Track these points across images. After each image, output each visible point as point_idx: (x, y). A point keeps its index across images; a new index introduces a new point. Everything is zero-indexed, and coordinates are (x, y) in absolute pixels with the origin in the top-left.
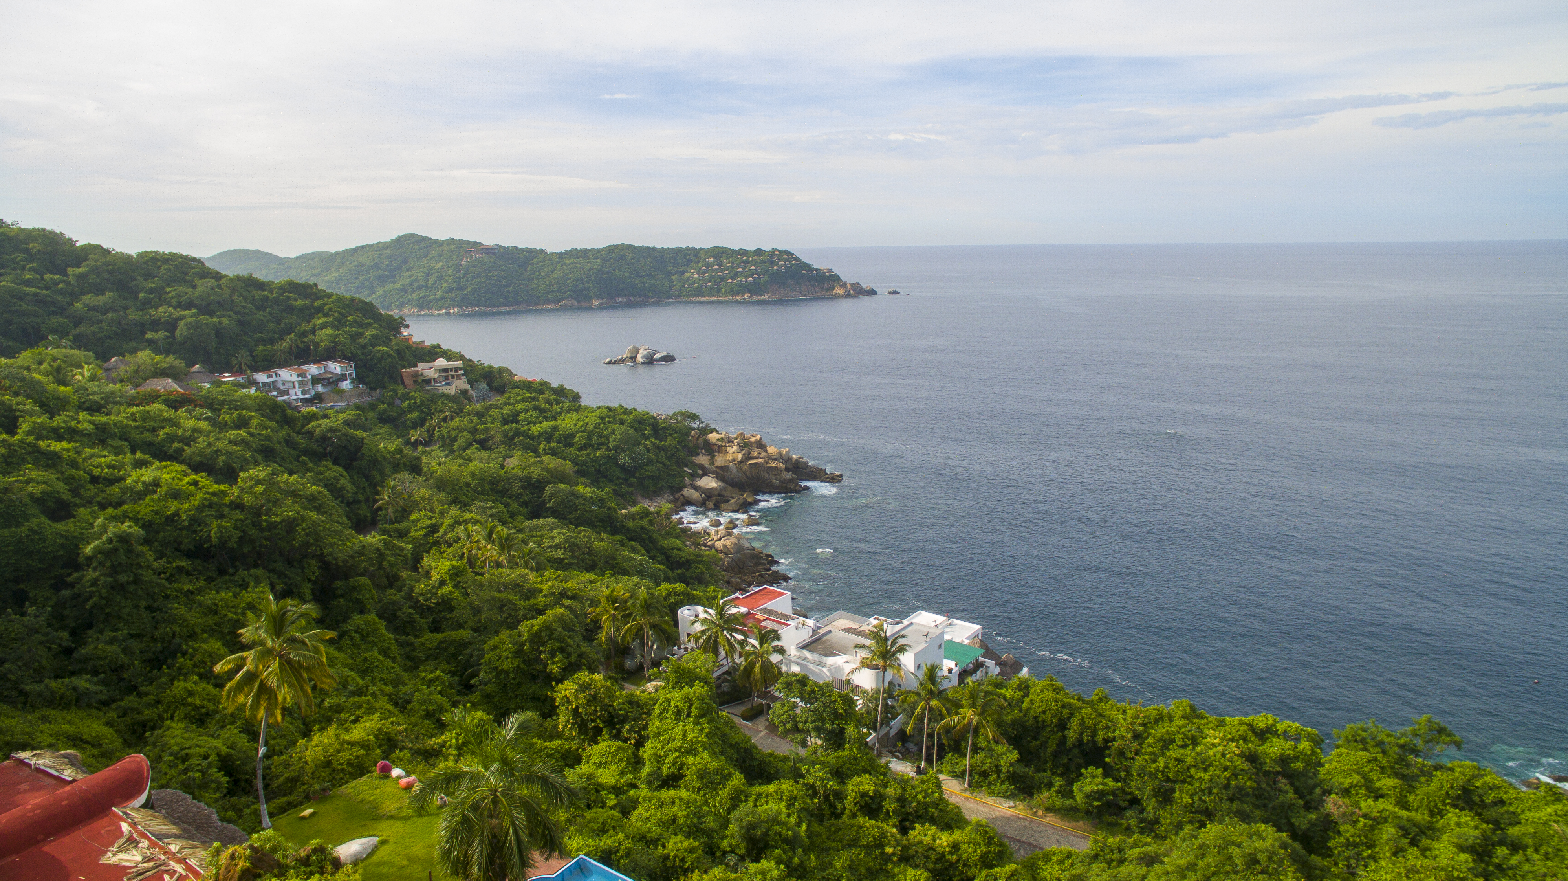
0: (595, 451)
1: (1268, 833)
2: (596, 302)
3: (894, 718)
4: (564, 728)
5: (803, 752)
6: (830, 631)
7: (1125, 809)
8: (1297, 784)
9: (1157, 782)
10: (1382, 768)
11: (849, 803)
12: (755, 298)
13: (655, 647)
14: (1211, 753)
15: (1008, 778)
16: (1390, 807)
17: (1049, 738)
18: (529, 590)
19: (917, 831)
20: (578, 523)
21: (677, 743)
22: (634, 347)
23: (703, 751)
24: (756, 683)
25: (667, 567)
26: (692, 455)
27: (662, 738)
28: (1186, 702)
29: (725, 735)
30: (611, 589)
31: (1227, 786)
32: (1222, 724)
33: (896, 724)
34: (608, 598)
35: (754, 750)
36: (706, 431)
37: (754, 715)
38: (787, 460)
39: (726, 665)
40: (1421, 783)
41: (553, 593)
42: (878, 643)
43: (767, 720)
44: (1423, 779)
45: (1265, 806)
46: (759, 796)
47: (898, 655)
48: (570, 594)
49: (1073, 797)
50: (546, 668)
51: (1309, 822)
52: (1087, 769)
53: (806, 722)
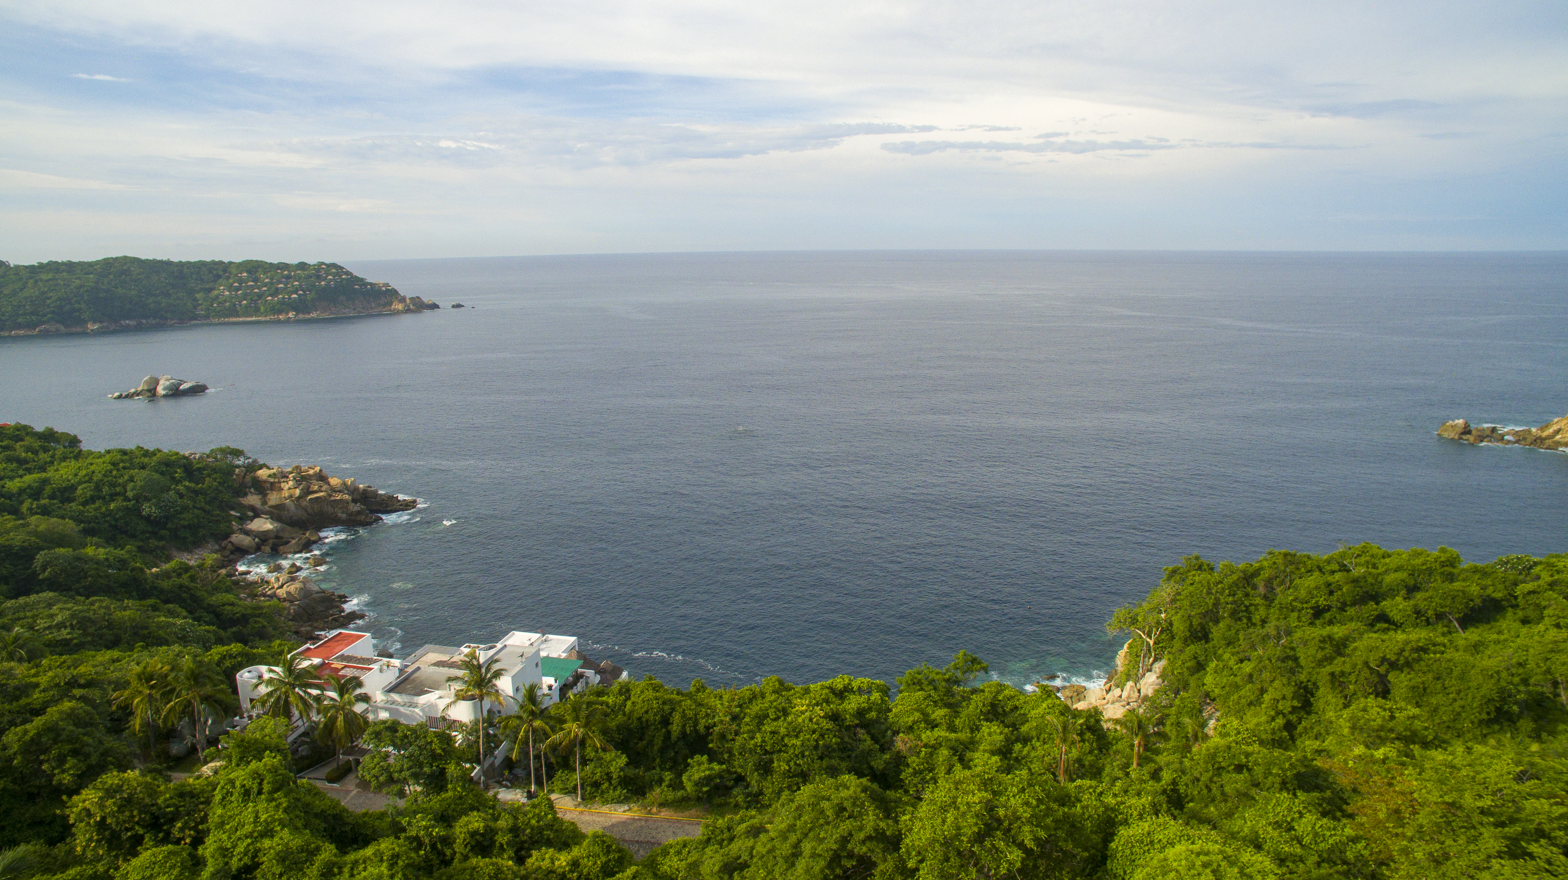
0: (107, 503)
1: (851, 782)
2: (91, 326)
3: (497, 747)
4: (84, 850)
5: (402, 804)
6: (419, 668)
7: (731, 788)
8: (873, 731)
9: (757, 757)
10: (935, 702)
11: (458, 847)
12: (301, 316)
13: (210, 722)
14: (800, 720)
15: (620, 783)
16: (943, 734)
17: (654, 736)
18: (17, 688)
19: (534, 858)
20: (89, 592)
21: (249, 828)
22: (151, 378)
23: (282, 829)
24: (340, 740)
25: (219, 627)
26: (238, 496)
27: (228, 827)
28: (774, 677)
29: (308, 805)
30: (143, 665)
31: (816, 747)
32: (807, 691)
33: (500, 753)
34: (139, 677)
35: (345, 814)
36: (254, 467)
37: (341, 775)
38: (353, 490)
39: (302, 726)
40: (963, 707)
41: (57, 685)
42: (471, 673)
43: (357, 777)
44: (964, 704)
45: (849, 757)
46: (355, 863)
47: (495, 682)
48: (82, 681)
49: (684, 788)
50: (51, 780)
51: (885, 762)
52: (693, 758)
53: (401, 771)
